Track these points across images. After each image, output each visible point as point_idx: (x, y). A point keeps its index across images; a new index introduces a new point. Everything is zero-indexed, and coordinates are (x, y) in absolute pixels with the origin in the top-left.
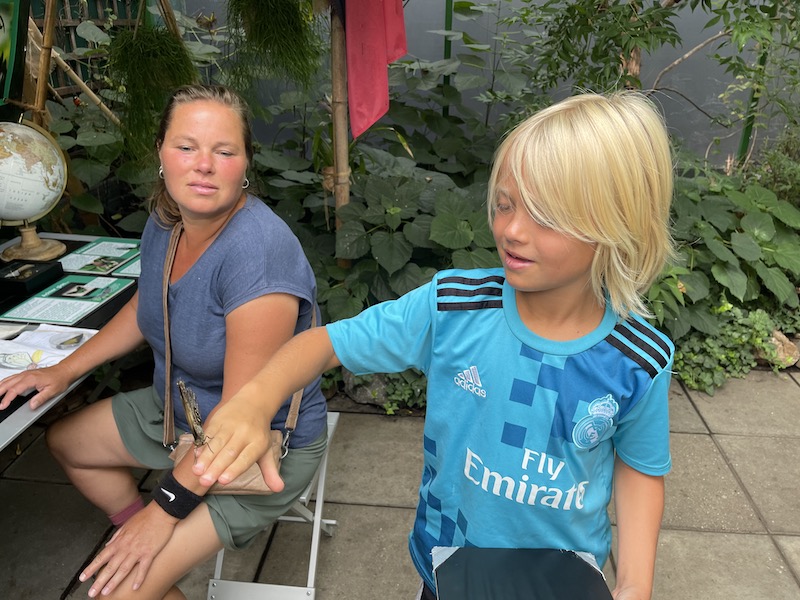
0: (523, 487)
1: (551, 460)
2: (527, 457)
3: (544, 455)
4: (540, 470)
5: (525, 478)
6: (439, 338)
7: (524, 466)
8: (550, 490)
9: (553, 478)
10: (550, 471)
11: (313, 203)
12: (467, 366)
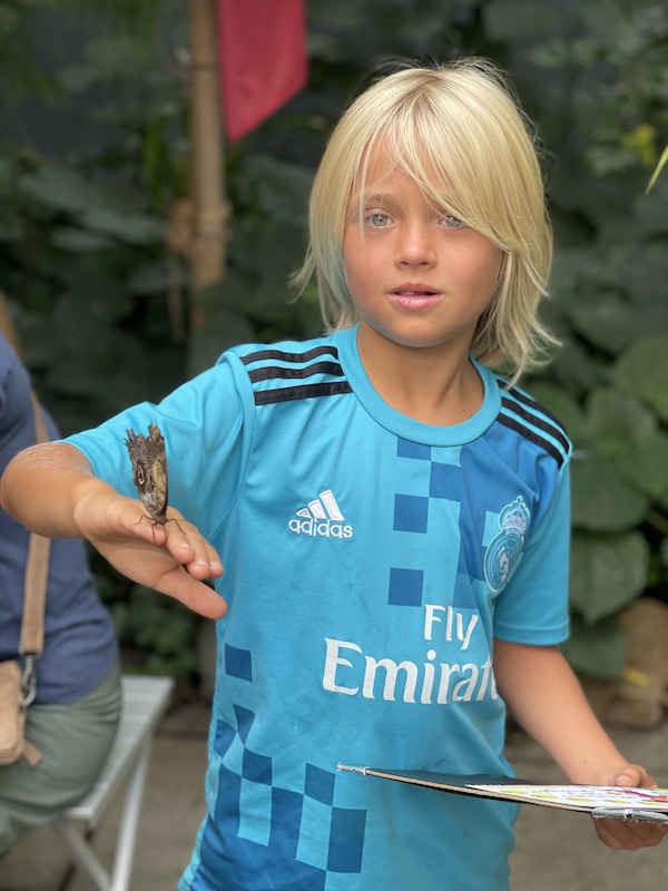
0: (430, 669)
1: (460, 616)
2: (430, 618)
3: (451, 610)
4: (449, 638)
5: (432, 655)
6: (256, 457)
7: (428, 636)
8: (464, 668)
9: (465, 647)
10: (460, 636)
11: (148, 281)
12: (313, 495)
